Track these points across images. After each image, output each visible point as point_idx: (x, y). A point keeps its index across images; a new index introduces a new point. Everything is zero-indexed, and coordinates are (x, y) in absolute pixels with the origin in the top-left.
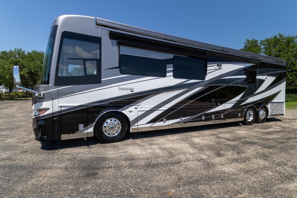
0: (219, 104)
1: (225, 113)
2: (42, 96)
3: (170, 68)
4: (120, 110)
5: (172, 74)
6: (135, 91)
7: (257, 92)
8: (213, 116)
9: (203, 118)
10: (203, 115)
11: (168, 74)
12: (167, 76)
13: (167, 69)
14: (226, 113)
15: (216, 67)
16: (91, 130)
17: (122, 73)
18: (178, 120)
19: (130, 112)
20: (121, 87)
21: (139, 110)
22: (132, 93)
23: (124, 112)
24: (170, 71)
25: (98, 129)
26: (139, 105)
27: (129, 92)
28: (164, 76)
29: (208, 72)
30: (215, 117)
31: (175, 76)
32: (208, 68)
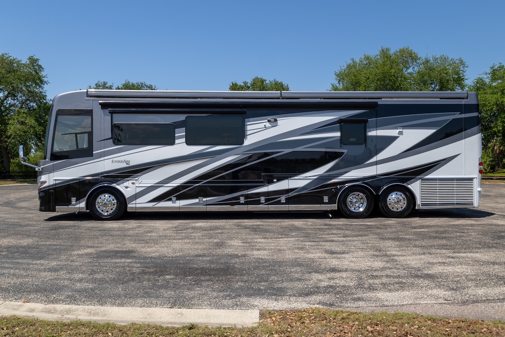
0: (276, 181)
1: (289, 194)
2: (41, 170)
3: (180, 133)
4: (114, 185)
5: (184, 140)
6: (132, 164)
7: (374, 159)
8: (263, 199)
9: (242, 200)
10: (242, 196)
11: (177, 141)
12: (176, 143)
13: (176, 135)
14: (291, 194)
15: (264, 124)
16: (83, 205)
17: (115, 144)
18: (196, 201)
19: (127, 187)
20: (114, 159)
21: (137, 185)
22: (128, 165)
23: (118, 187)
24: (180, 137)
25: (91, 204)
26: (137, 180)
27: (124, 165)
28: (172, 143)
29: (248, 133)
30: (267, 200)
31: (189, 143)
32: (249, 128)
